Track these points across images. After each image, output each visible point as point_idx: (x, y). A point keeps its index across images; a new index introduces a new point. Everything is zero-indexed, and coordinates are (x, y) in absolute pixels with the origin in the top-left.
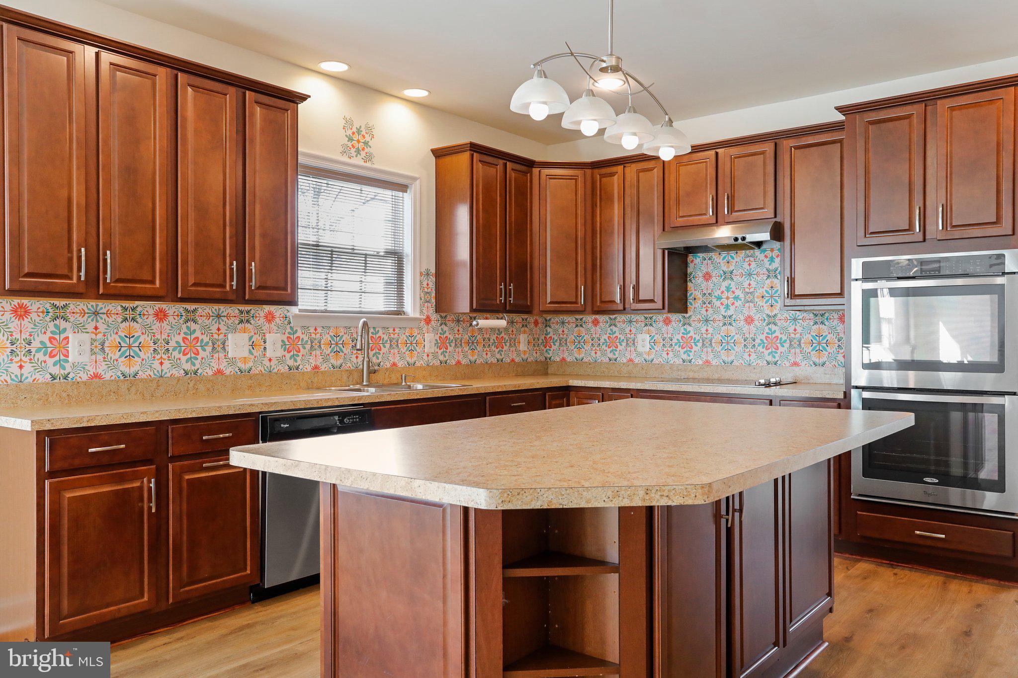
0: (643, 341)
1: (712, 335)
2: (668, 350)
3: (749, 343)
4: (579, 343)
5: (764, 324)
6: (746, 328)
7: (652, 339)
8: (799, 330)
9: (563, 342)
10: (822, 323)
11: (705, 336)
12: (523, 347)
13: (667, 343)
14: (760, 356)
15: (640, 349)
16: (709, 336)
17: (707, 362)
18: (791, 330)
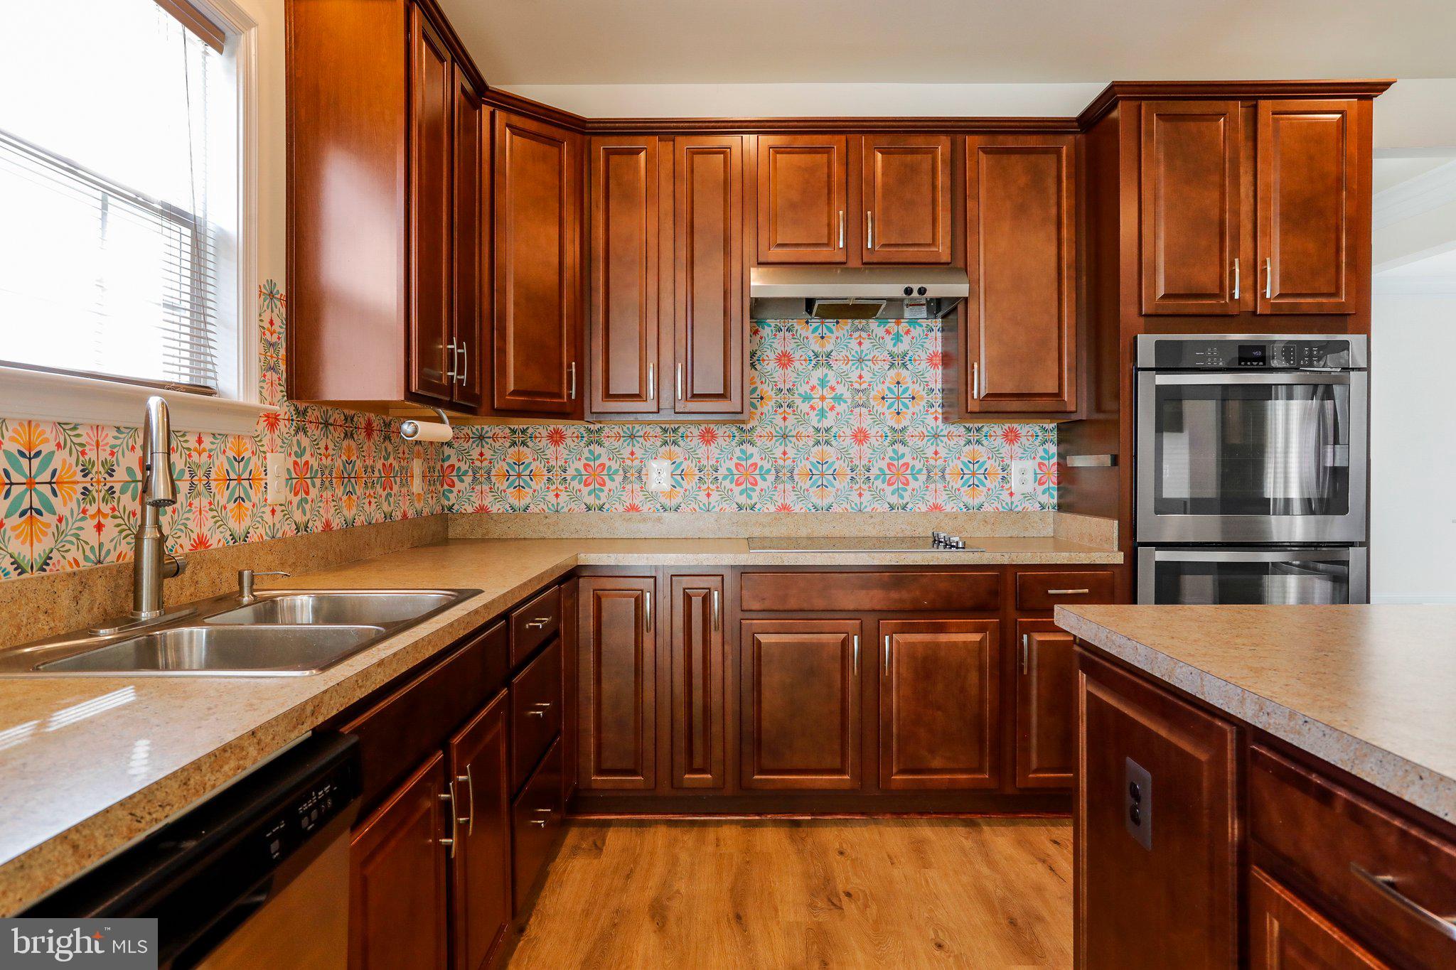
0: (659, 474)
1: (794, 462)
2: (708, 487)
3: (860, 475)
4: (518, 476)
5: (886, 443)
6: (854, 450)
7: (676, 469)
8: (943, 452)
9: (481, 476)
10: (978, 442)
11: (781, 462)
12: (417, 485)
13: (706, 474)
14: (878, 496)
15: (653, 486)
16: (789, 462)
17: (785, 507)
18: (930, 453)
